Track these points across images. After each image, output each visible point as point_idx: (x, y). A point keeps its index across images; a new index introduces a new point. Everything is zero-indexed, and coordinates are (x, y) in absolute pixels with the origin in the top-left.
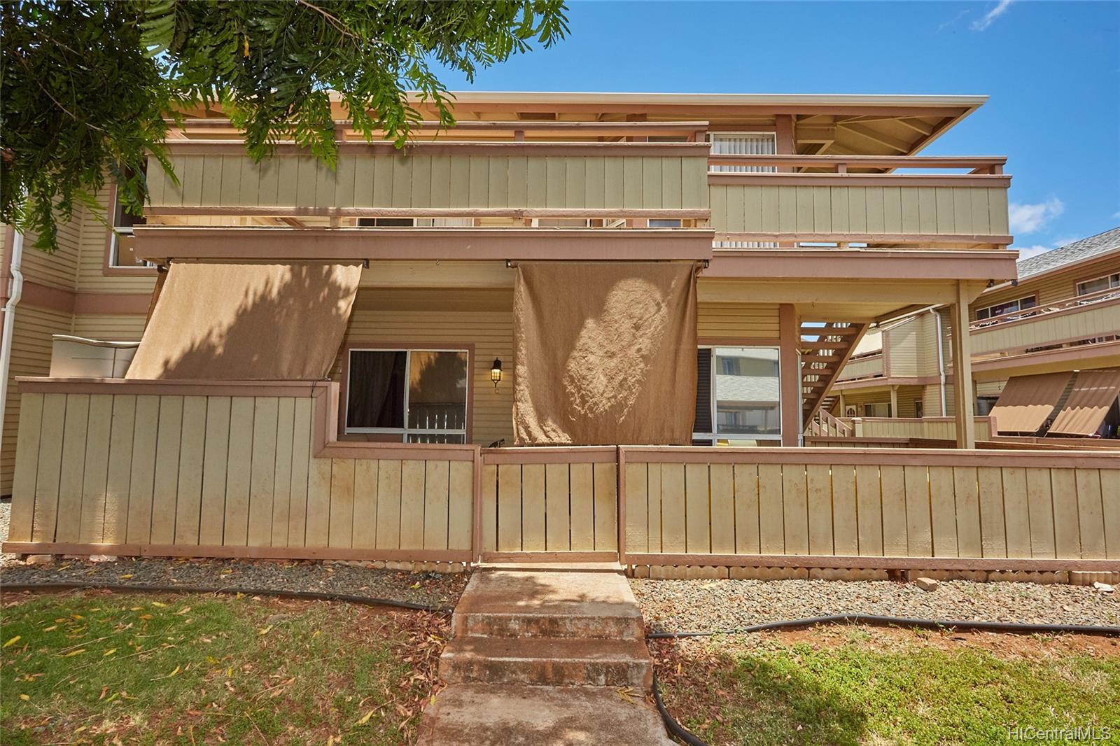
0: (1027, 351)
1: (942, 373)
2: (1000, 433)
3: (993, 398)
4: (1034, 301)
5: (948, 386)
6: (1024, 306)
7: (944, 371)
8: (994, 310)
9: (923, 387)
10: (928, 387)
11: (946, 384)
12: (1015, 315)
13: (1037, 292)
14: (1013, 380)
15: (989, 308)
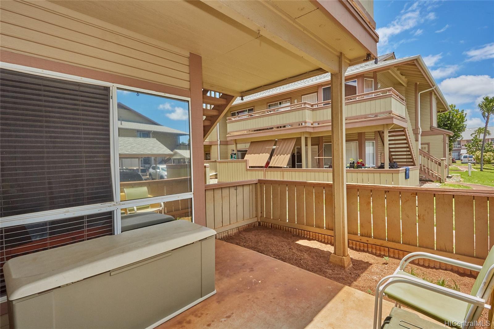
0: (255, 131)
1: (219, 140)
2: (250, 167)
3: (244, 151)
4: (253, 110)
5: (221, 146)
6: (249, 112)
7: (219, 139)
8: (238, 113)
9: (211, 146)
10: (213, 146)
11: (220, 145)
12: (245, 115)
13: (254, 106)
14: (252, 143)
15: (236, 112)
